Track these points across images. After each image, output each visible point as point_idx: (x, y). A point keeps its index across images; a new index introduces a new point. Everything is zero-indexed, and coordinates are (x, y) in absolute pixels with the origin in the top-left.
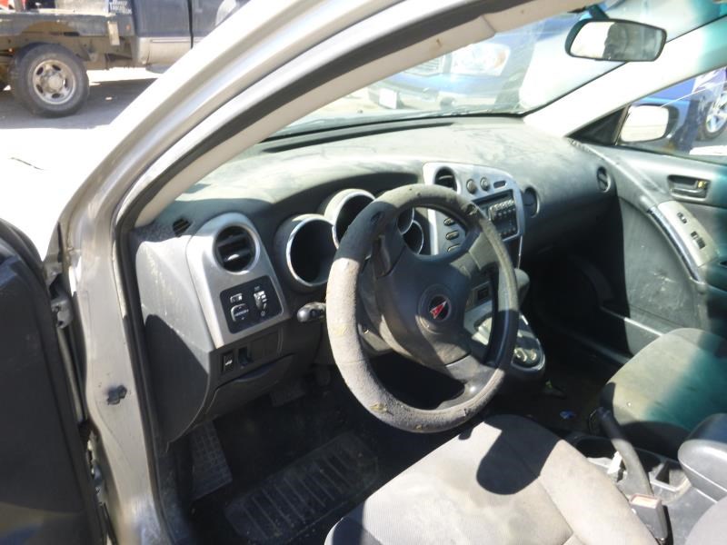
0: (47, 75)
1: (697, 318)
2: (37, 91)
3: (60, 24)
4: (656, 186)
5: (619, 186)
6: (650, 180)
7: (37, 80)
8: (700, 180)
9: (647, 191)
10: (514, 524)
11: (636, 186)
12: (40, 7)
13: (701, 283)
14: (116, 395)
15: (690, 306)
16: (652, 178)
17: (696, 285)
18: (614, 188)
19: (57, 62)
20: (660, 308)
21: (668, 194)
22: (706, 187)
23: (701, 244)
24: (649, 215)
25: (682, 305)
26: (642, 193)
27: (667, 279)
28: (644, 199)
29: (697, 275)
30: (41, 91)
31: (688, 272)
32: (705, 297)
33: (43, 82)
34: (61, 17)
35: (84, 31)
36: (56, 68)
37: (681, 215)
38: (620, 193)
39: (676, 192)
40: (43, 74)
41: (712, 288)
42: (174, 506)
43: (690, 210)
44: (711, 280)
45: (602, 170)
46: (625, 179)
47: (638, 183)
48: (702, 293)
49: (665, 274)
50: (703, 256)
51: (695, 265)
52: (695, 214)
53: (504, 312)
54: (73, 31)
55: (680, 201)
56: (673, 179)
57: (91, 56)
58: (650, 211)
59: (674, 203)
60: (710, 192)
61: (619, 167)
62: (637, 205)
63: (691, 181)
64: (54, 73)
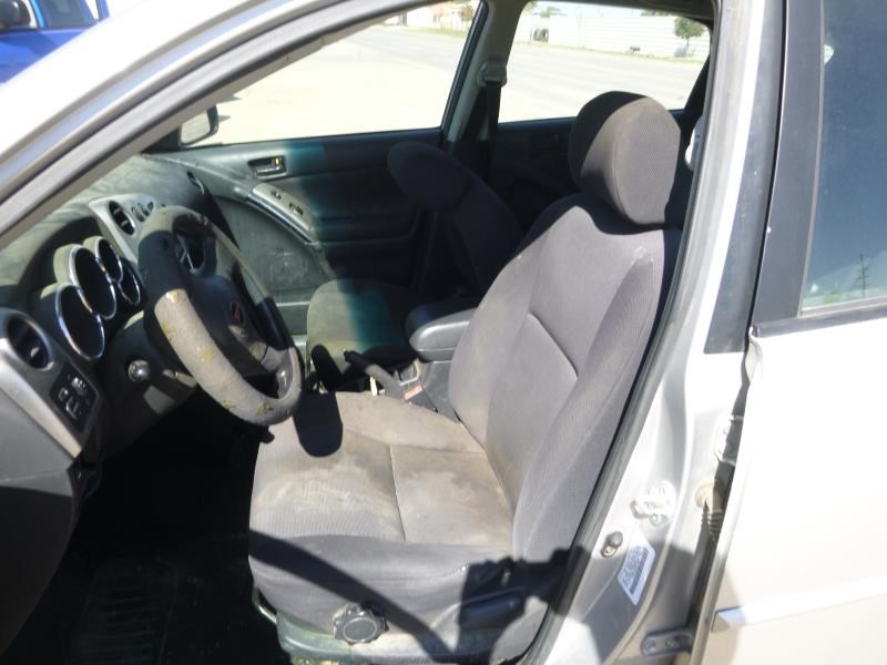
1: (324, 273)
4: (241, 174)
5: (209, 187)
6: (234, 171)
8: (275, 158)
9: (237, 182)
10: (359, 463)
11: (225, 181)
13: (316, 244)
15: (314, 267)
16: (235, 168)
17: (313, 247)
18: (207, 190)
20: (290, 282)
21: (254, 178)
22: (283, 162)
23: (300, 211)
24: (248, 203)
25: (307, 269)
26: (234, 185)
27: (286, 254)
28: (237, 190)
29: (309, 238)
31: (300, 238)
32: (323, 253)
37: (274, 194)
38: (213, 191)
39: (261, 174)
41: (325, 244)
43: (277, 186)
44: (322, 237)
45: (190, 175)
46: (211, 177)
47: (225, 177)
48: (320, 251)
49: (281, 250)
50: (305, 221)
51: (304, 230)
52: (283, 189)
53: (260, 305)
55: (267, 181)
56: (253, 163)
58: (248, 199)
59: (262, 185)
60: (288, 166)
61: (199, 168)
62: (234, 198)
63: (267, 161)
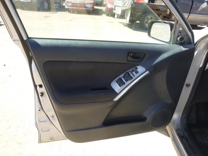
0: (149, 20)
2: (145, 23)
3: (157, 7)
7: (146, 20)
12: (151, 3)
14: (188, 85)
19: (152, 16)
30: (146, 23)
33: (147, 21)
34: (157, 5)
35: (161, 9)
36: (151, 18)
40: (148, 19)
42: (185, 119)
54: (159, 9)
57: (160, 16)
64: (150, 19)
